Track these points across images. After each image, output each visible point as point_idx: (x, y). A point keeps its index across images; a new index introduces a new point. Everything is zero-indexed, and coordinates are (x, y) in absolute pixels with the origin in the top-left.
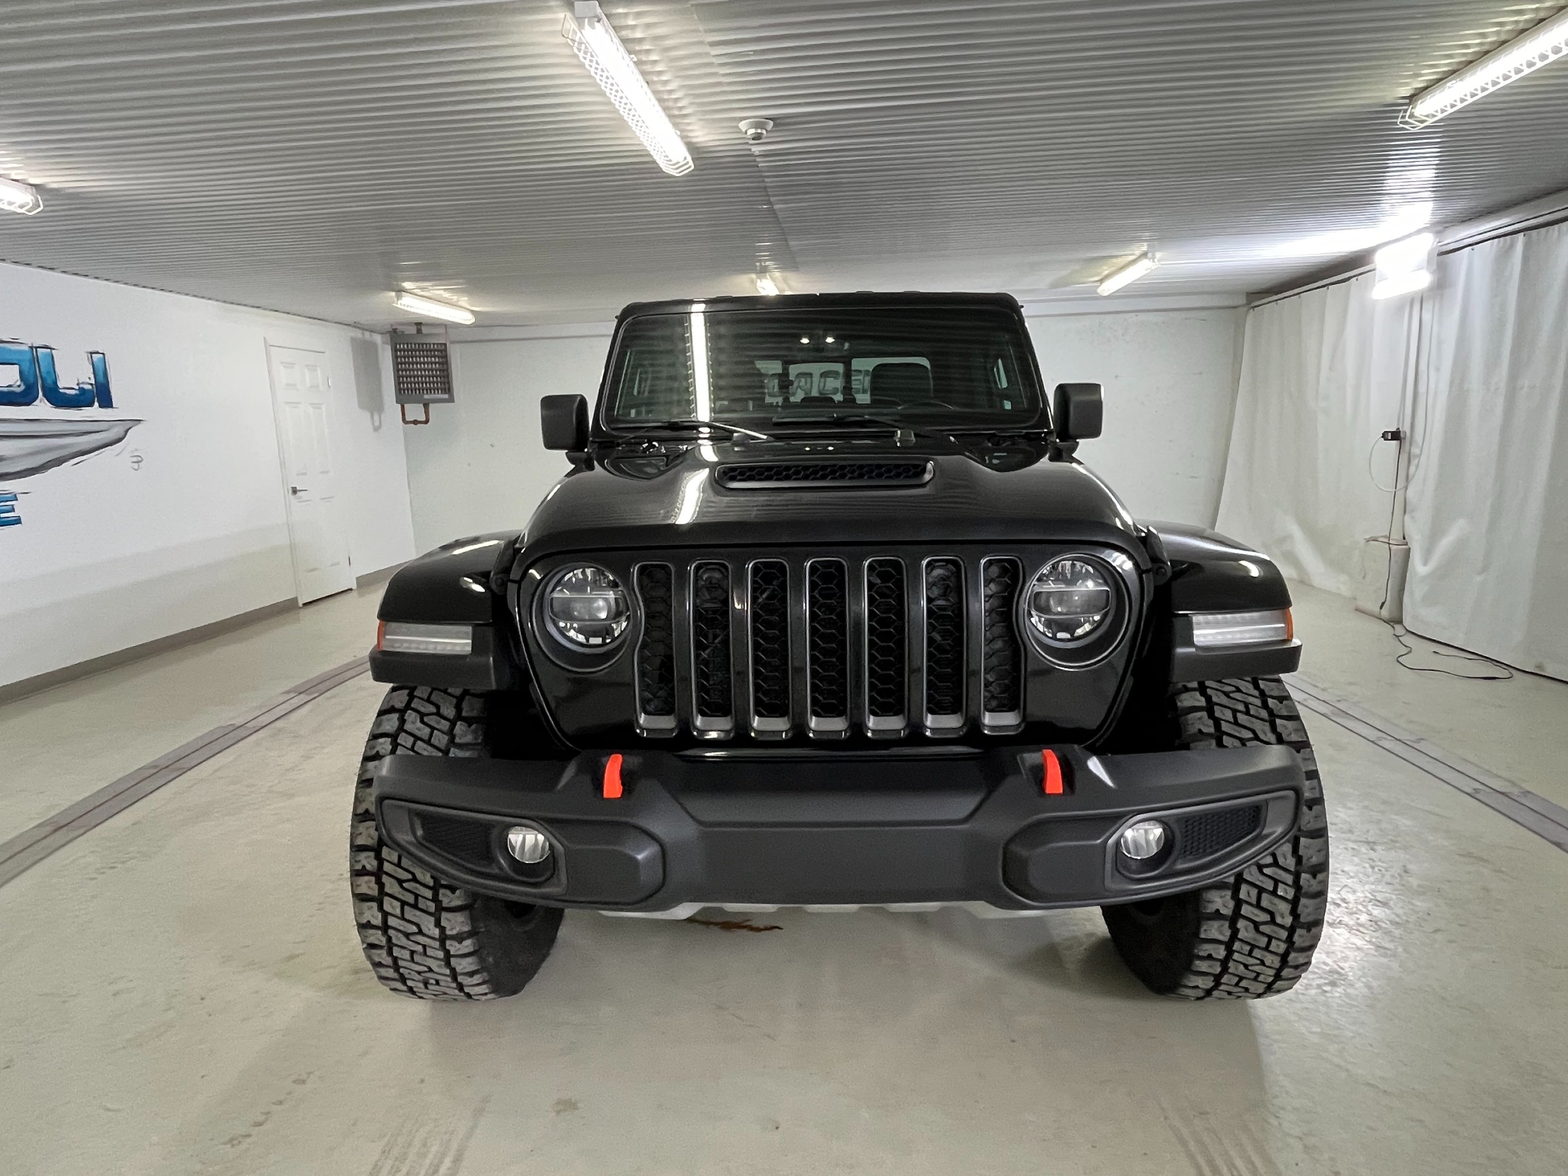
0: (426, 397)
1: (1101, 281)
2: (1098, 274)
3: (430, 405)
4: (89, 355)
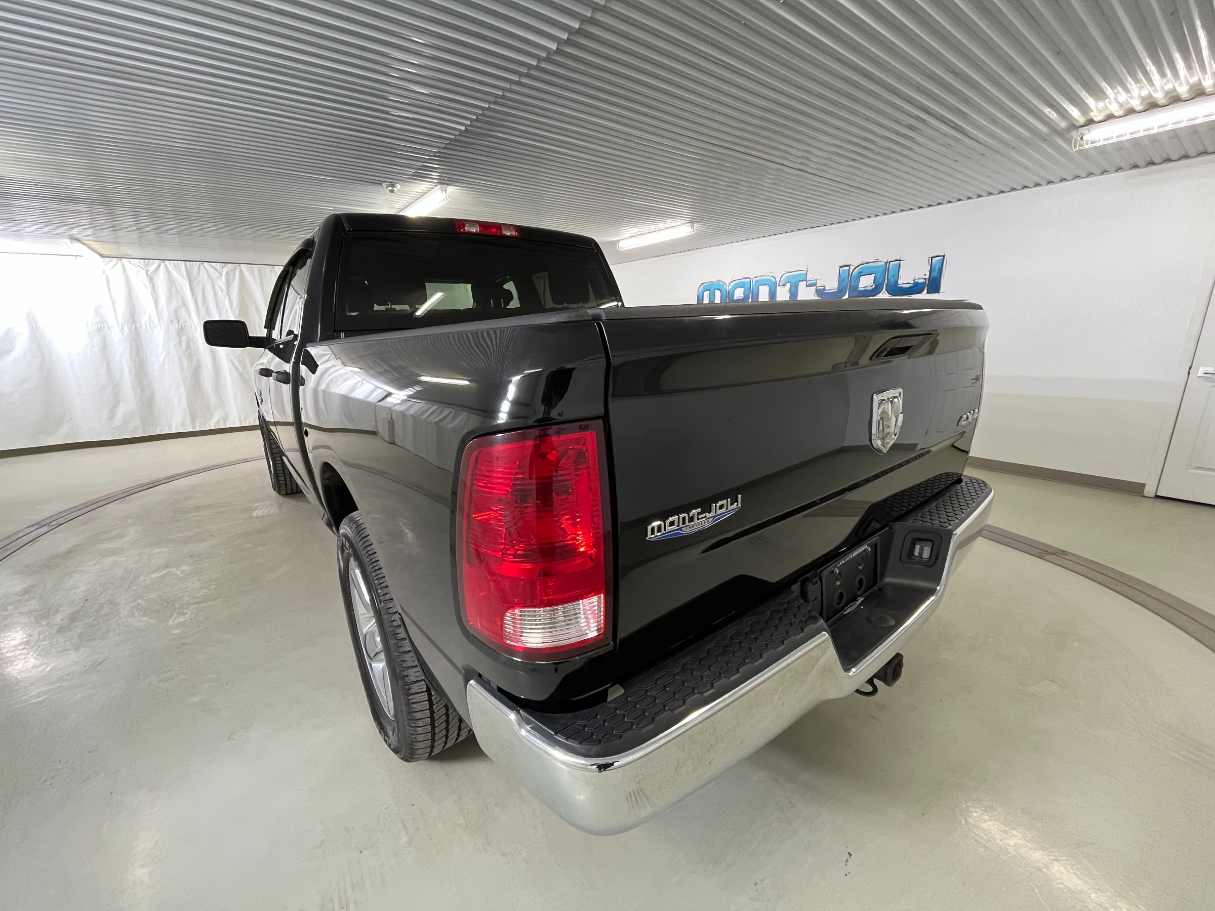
4: (931, 259)
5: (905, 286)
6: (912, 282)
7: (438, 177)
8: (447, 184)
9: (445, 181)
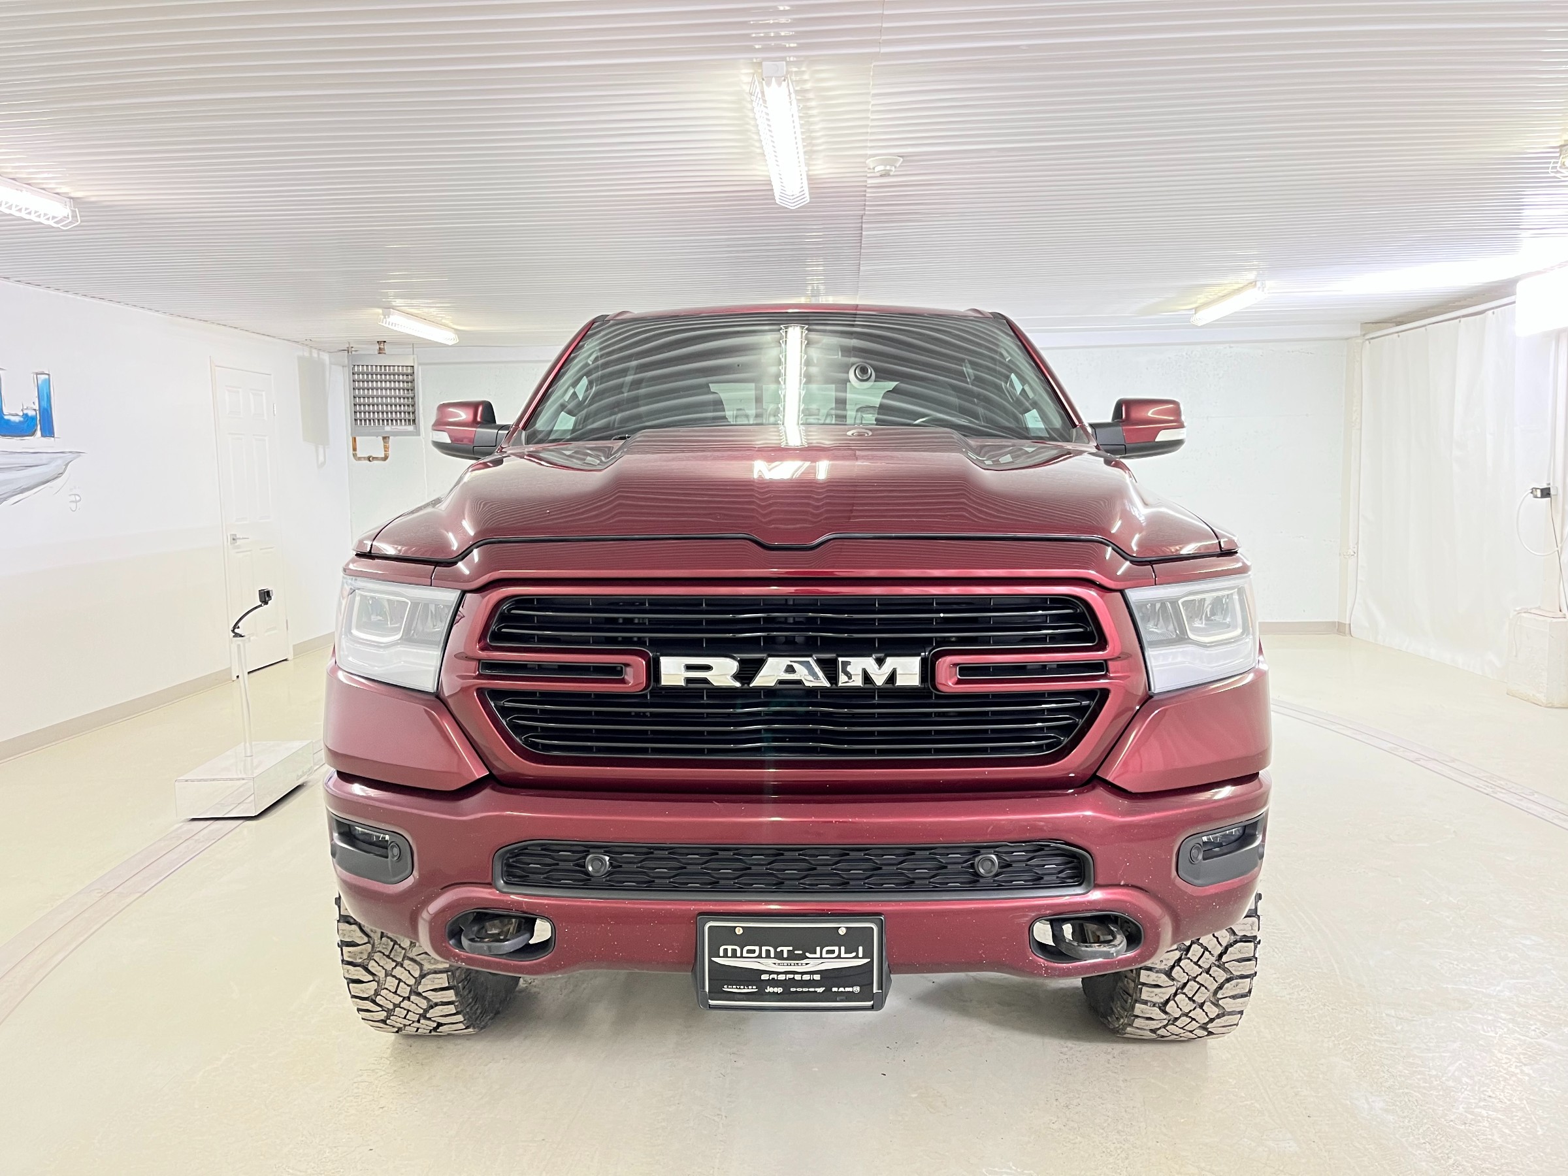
0: (388, 428)
1: (1196, 309)
2: (1195, 302)
3: (390, 437)
4: (35, 376)
5: (13, 419)
6: (21, 414)
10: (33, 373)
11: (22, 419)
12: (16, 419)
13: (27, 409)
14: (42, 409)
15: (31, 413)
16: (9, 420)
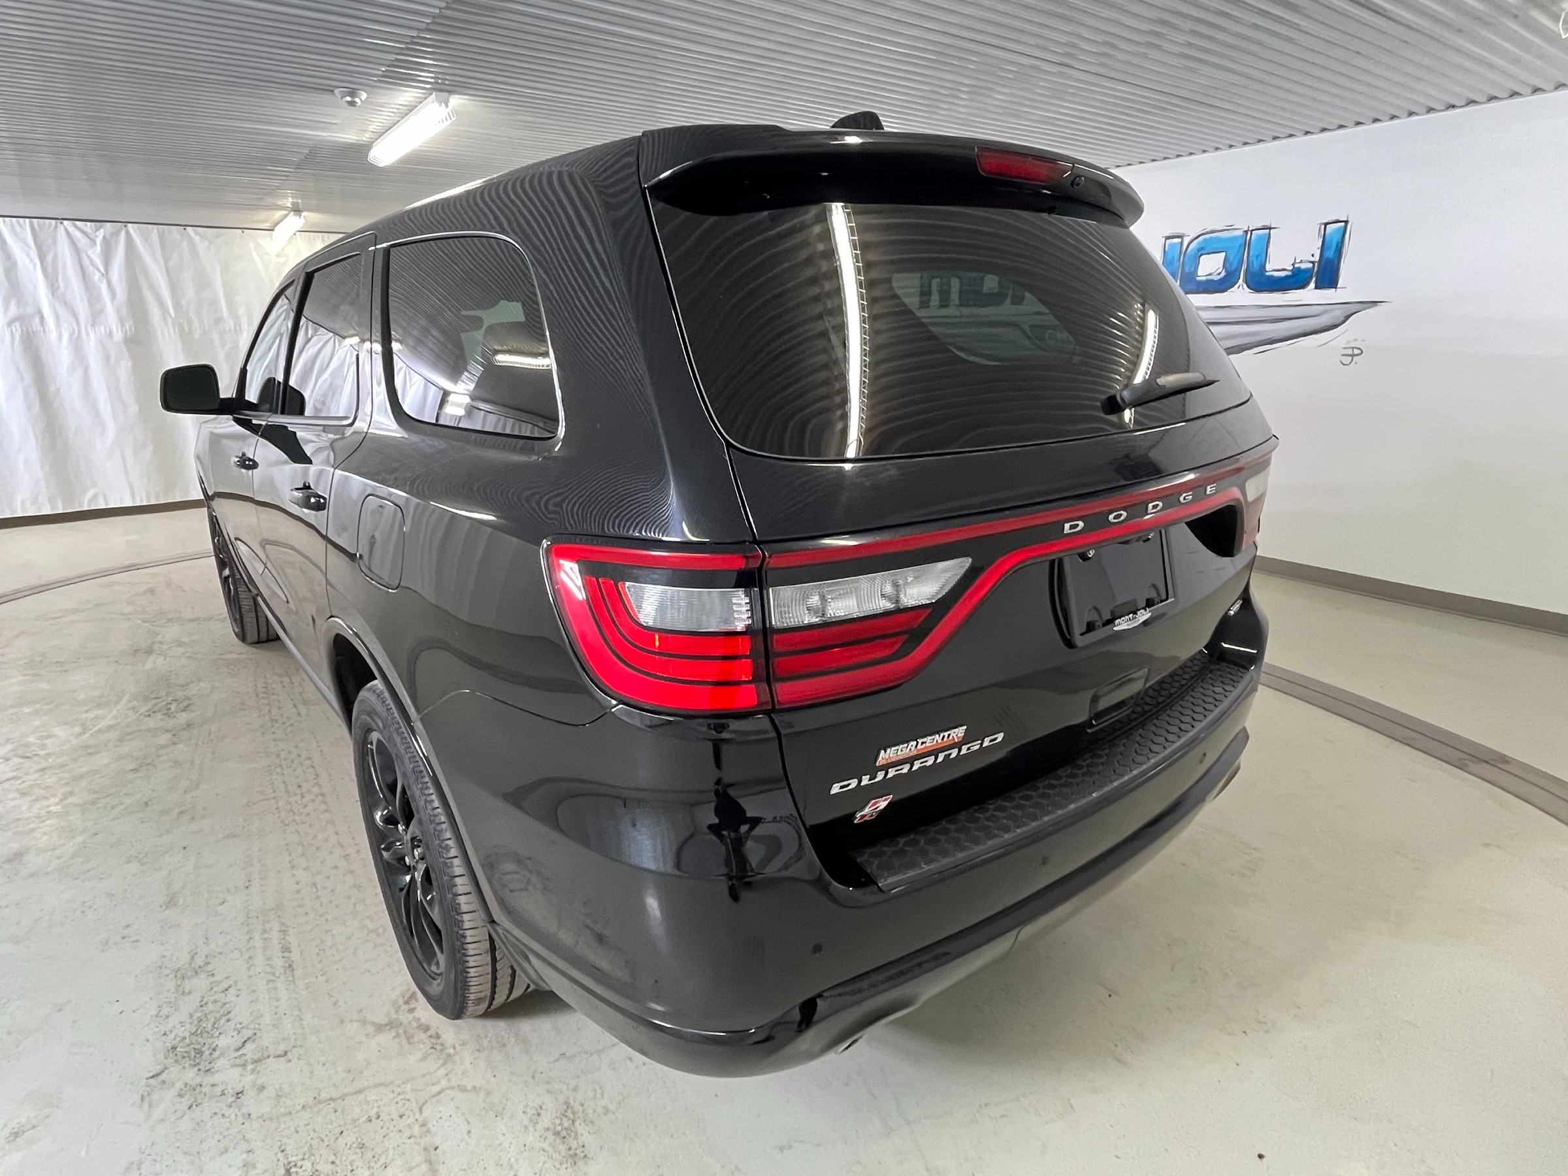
4: (1323, 226)
5: (1276, 274)
6: (1291, 268)
7: (433, 80)
8: (450, 92)
9: (444, 87)
10: (1321, 224)
11: (1290, 273)
12: (1283, 274)
13: (1301, 262)
14: (1323, 261)
15: (1303, 266)
16: (1272, 276)
